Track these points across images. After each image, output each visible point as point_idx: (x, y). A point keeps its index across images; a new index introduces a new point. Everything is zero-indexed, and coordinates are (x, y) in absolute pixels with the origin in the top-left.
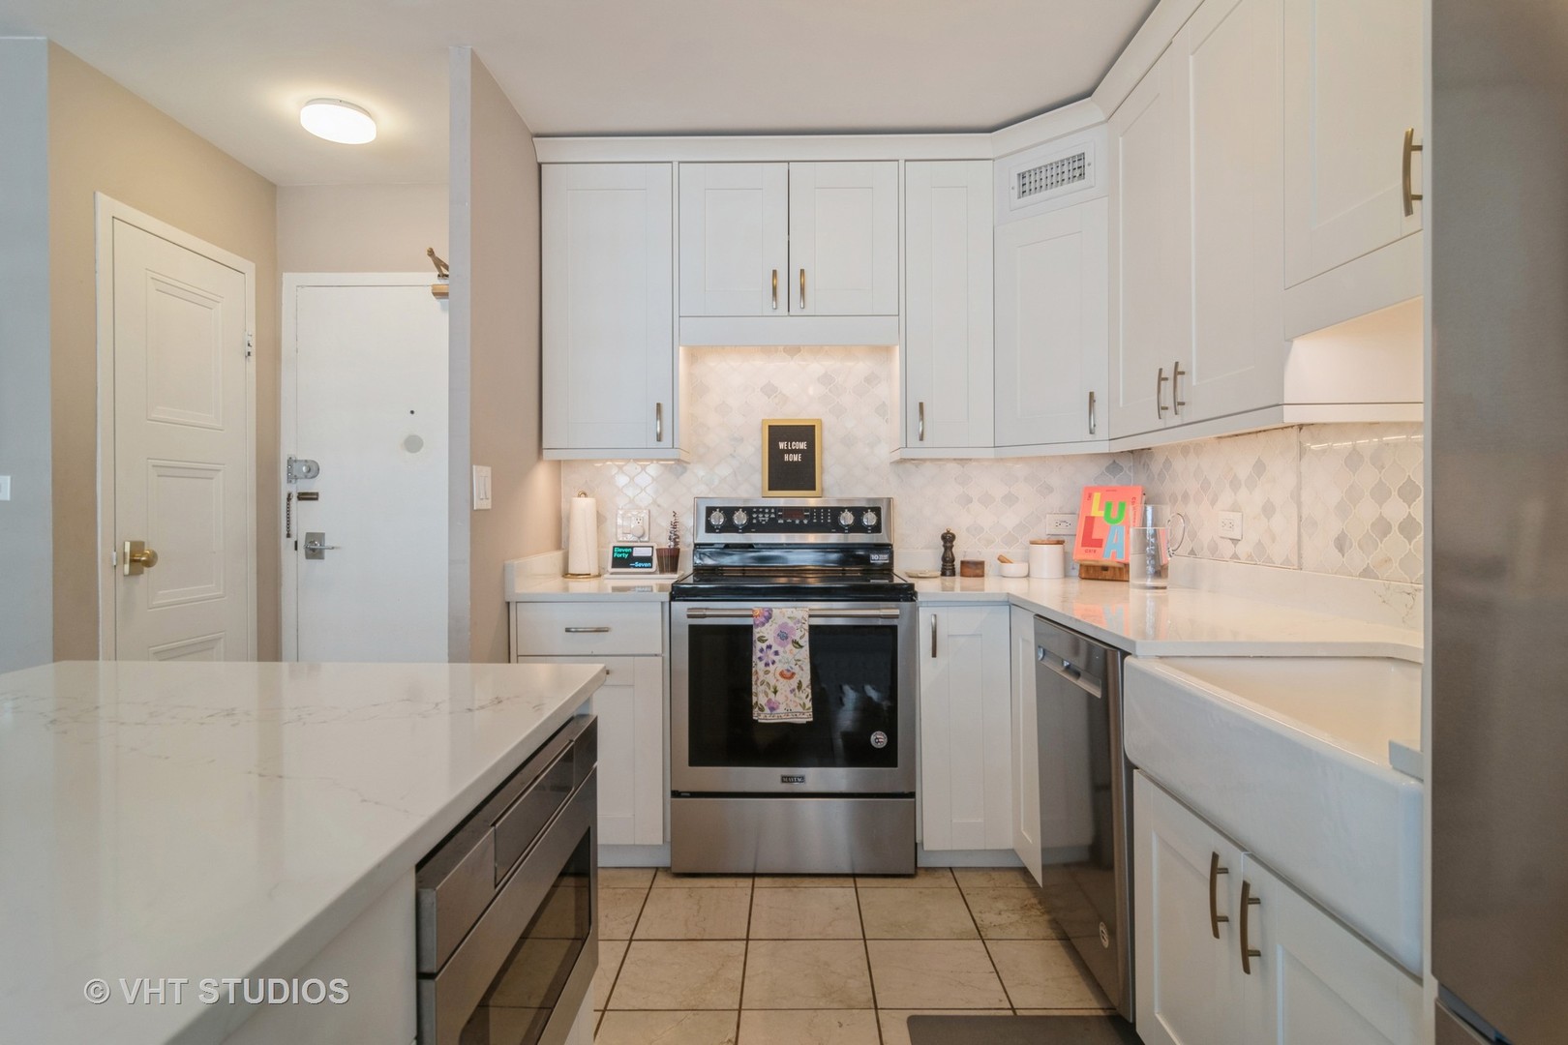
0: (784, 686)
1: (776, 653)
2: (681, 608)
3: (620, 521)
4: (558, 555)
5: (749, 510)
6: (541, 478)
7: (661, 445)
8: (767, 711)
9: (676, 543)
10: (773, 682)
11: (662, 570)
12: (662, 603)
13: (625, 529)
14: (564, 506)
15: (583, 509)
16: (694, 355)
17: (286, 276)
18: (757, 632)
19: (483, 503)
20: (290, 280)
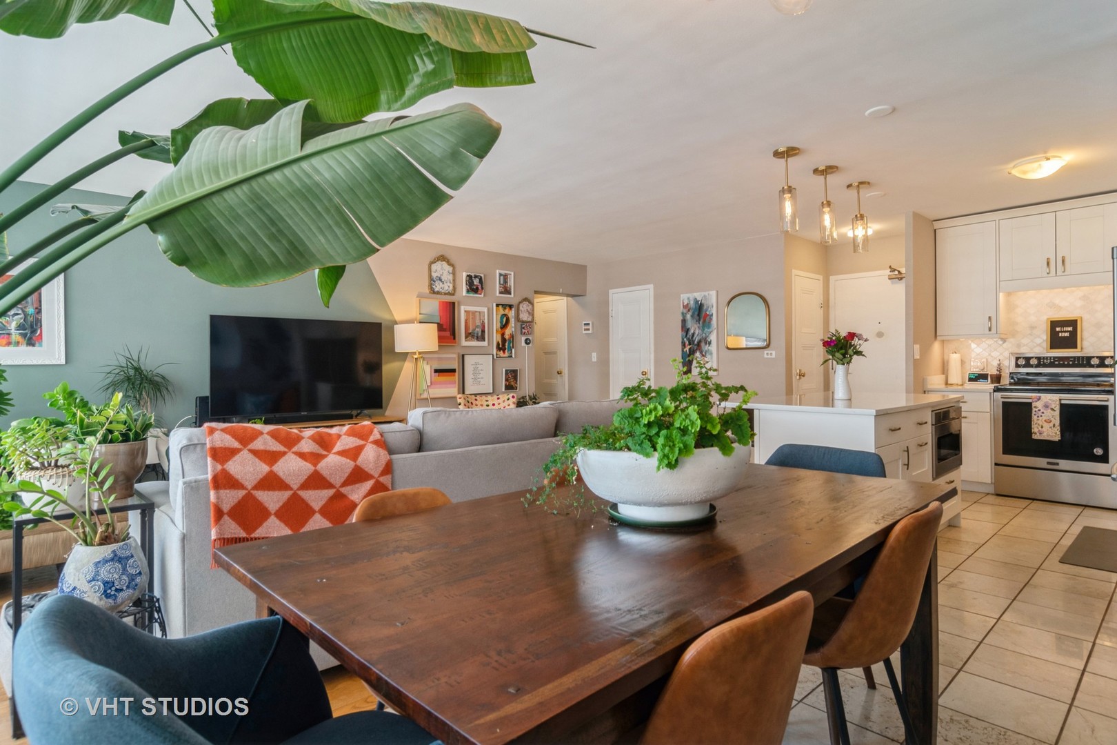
0: (1046, 426)
1: (1043, 413)
2: (999, 395)
3: (972, 363)
4: (944, 376)
5: (1039, 359)
6: (936, 347)
7: (991, 332)
8: (1038, 434)
9: (1000, 372)
10: (1041, 424)
11: (992, 383)
12: (990, 393)
13: (975, 367)
14: (946, 357)
15: (954, 358)
16: (1009, 294)
17: (831, 277)
18: (1034, 405)
19: (917, 357)
20: (832, 278)
